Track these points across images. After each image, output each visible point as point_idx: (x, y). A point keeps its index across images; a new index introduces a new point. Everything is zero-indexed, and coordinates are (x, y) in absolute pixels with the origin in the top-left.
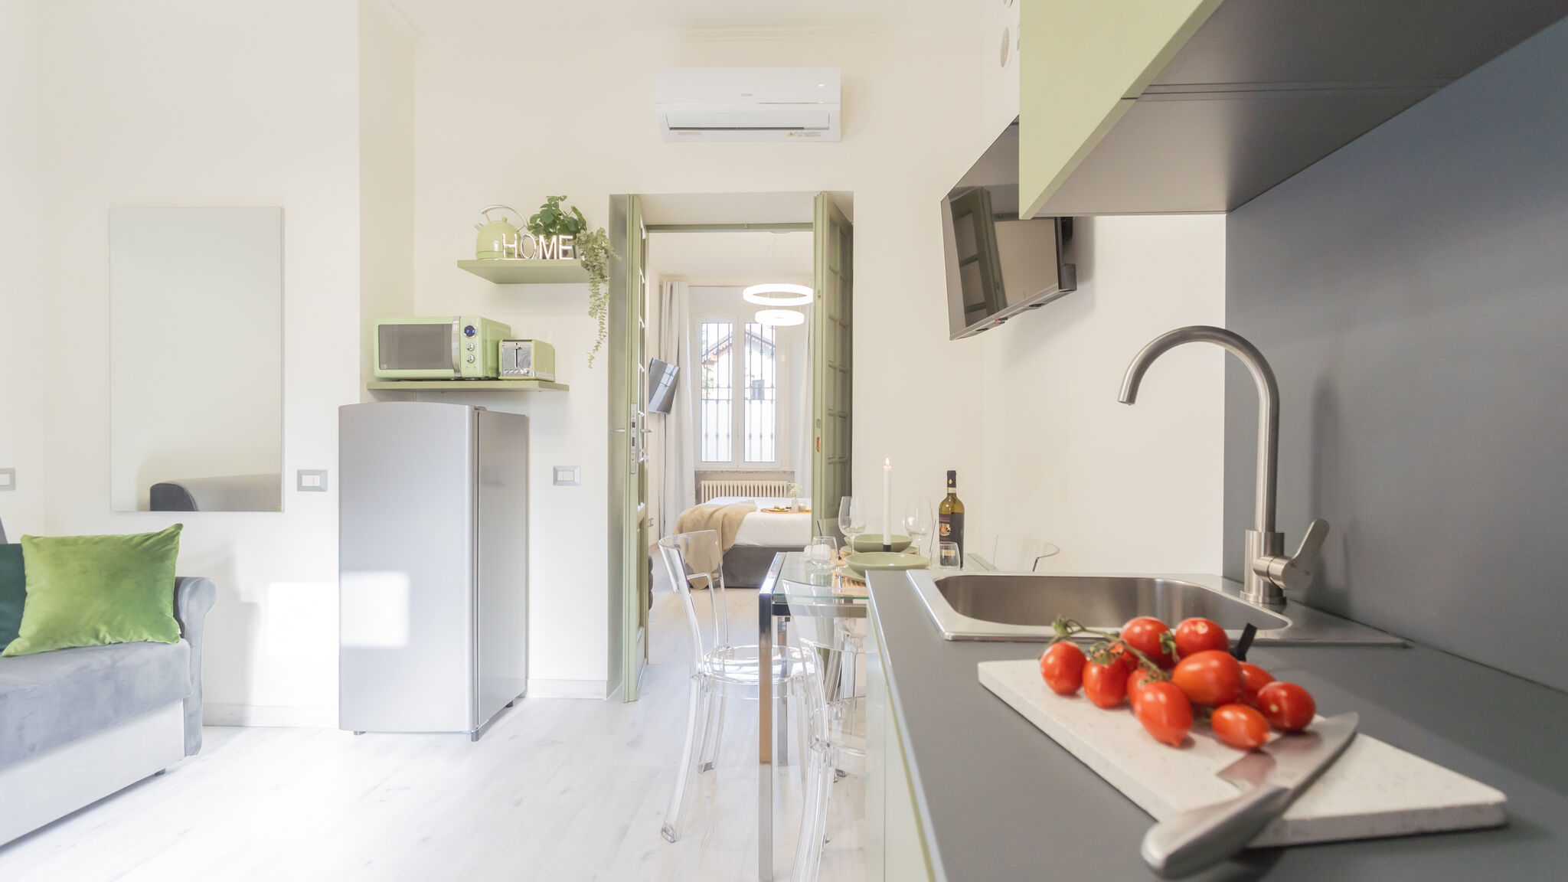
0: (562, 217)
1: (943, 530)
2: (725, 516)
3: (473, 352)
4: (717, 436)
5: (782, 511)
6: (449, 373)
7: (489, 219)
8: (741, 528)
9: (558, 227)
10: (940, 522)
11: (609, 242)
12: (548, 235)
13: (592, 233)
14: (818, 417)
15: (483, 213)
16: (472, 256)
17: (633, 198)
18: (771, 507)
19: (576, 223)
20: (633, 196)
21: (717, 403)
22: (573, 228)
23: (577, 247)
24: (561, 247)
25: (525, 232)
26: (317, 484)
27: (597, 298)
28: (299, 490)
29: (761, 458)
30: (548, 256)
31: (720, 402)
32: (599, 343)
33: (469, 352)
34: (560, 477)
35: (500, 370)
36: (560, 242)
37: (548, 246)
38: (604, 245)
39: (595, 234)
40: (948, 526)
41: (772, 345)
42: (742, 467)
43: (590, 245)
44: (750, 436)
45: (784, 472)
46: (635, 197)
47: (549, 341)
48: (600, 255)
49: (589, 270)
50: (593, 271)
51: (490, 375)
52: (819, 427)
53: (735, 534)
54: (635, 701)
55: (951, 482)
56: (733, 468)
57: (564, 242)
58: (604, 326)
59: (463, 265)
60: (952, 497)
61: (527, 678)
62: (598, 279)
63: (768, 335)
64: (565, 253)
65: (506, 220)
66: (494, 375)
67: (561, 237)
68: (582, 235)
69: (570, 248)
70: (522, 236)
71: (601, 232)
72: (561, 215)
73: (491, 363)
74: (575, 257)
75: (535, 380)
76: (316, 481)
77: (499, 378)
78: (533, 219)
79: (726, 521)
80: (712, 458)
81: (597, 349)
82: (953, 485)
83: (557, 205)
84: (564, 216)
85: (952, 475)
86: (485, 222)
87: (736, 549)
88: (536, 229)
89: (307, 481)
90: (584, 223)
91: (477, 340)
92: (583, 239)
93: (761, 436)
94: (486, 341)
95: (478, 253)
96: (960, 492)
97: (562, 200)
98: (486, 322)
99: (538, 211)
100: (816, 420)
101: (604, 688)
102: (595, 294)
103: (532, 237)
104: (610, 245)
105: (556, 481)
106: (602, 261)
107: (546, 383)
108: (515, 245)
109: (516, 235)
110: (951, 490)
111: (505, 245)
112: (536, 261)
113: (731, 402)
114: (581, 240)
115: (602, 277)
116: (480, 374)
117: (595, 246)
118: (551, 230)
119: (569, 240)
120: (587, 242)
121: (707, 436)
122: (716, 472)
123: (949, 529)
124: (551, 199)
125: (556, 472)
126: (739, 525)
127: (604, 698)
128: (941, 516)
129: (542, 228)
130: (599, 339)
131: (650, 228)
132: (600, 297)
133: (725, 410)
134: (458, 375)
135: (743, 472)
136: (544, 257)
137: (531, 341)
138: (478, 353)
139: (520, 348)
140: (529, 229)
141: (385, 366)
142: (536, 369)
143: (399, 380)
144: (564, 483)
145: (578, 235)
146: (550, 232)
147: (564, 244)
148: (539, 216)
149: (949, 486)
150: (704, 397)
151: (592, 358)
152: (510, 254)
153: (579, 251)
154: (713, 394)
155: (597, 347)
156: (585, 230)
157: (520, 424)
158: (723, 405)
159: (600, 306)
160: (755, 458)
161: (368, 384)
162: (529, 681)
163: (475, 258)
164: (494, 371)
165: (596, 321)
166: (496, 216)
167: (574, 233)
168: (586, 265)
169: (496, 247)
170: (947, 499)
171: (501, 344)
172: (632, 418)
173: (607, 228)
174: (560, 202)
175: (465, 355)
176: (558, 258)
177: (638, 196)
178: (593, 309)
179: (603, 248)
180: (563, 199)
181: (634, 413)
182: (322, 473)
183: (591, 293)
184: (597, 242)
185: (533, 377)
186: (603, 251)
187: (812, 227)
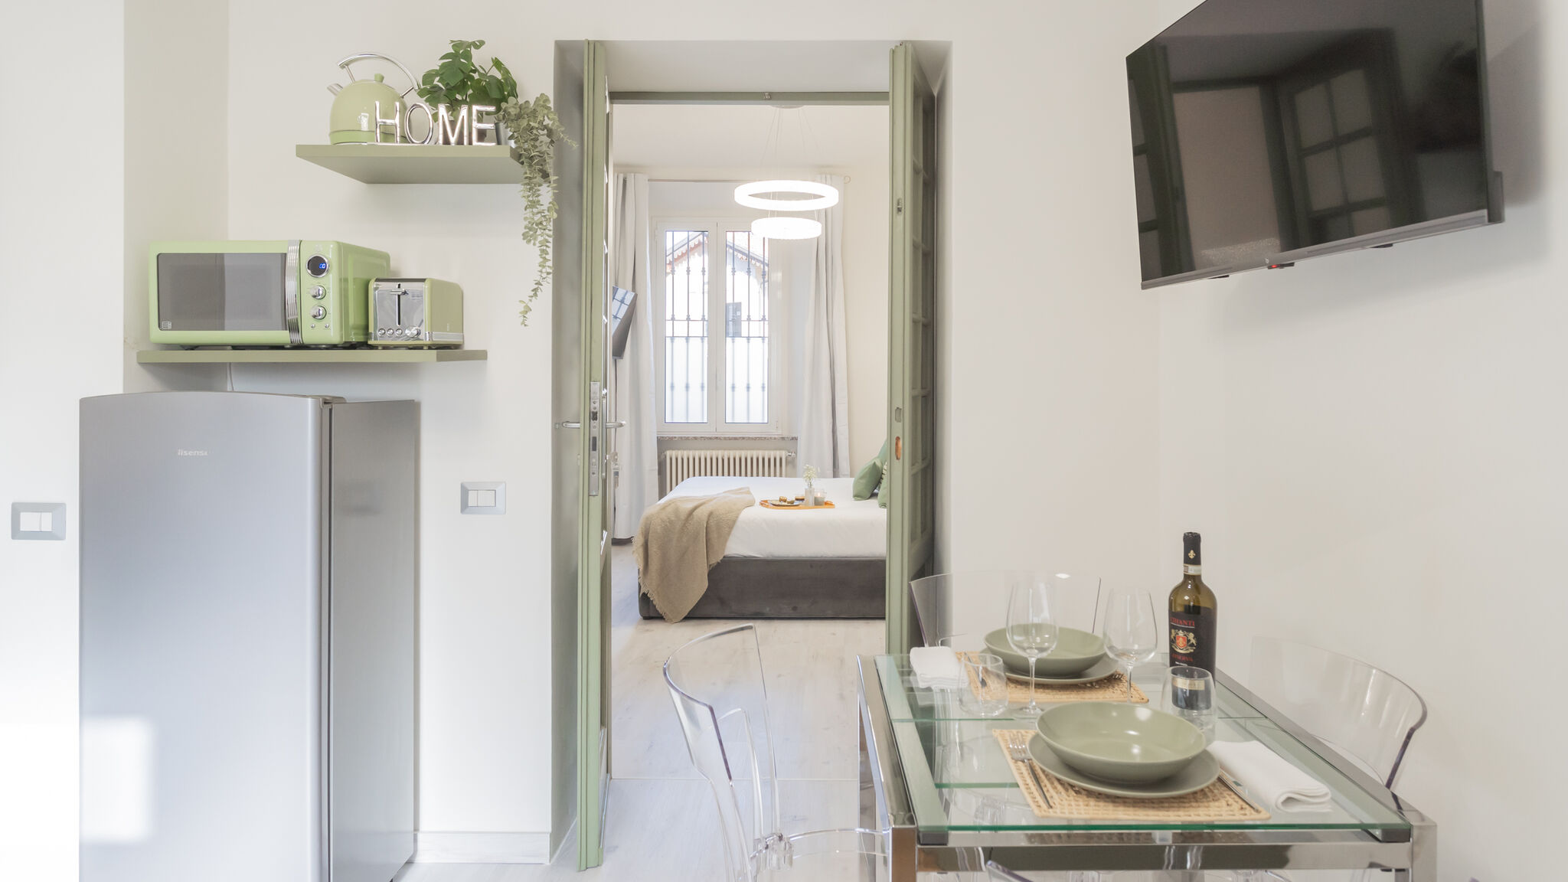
0: (476, 76)
1: (1181, 642)
2: (711, 514)
3: (322, 302)
4: (687, 387)
5: (791, 505)
6: (283, 336)
7: (352, 77)
8: (734, 532)
9: (470, 92)
10: (1172, 627)
11: (556, 117)
12: (453, 106)
13: (527, 102)
14: (898, 403)
15: (342, 66)
16: (322, 138)
17: (594, 46)
18: (774, 497)
19: (500, 86)
20: (595, 43)
21: (687, 342)
22: (495, 94)
23: (502, 126)
24: (476, 125)
25: (413, 98)
26: (47, 527)
27: (535, 210)
28: (14, 537)
29: (748, 418)
30: (453, 140)
31: (691, 340)
32: (538, 283)
33: (314, 302)
34: (472, 501)
35: (371, 330)
36: (474, 117)
37: (453, 123)
38: (547, 122)
39: (532, 103)
40: (1191, 636)
41: (763, 263)
42: (724, 432)
43: (524, 123)
44: (733, 388)
45: (783, 438)
46: (598, 45)
47: (452, 277)
48: (541, 138)
49: (522, 163)
50: (530, 166)
51: (354, 339)
52: (898, 421)
53: (726, 540)
54: (598, 865)
55: (1192, 555)
56: (709, 432)
57: (481, 117)
58: (547, 257)
59: (307, 153)
60: (1194, 582)
61: (416, 829)
62: (539, 179)
63: (757, 250)
64: (482, 135)
65: (382, 78)
66: (361, 338)
67: (475, 108)
68: (510, 106)
69: (488, 126)
70: (409, 105)
71: (542, 100)
72: (475, 71)
73: (354, 318)
74: (499, 143)
75: (430, 348)
76: (46, 522)
77: (370, 342)
78: (428, 77)
79: (712, 523)
80: (679, 418)
81: (536, 295)
82: (1196, 561)
83: (468, 56)
84: (480, 74)
85: (1192, 542)
86: (346, 81)
87: (728, 562)
88: (432, 95)
89: (29, 521)
90: (514, 86)
91: (329, 281)
92: (513, 111)
93: (748, 388)
94: (346, 280)
95: (333, 133)
96: (1209, 573)
97: (477, 47)
98: (344, 250)
99: (436, 64)
100: (894, 408)
101: (545, 843)
102: (533, 204)
103: (426, 107)
104: (557, 123)
105: (465, 506)
106: (544, 148)
107: (447, 349)
108: (397, 121)
109: (398, 104)
110: (1192, 570)
111: (379, 120)
112: (434, 148)
113: (706, 339)
114: (509, 114)
115: (545, 175)
116: (334, 336)
117: (532, 124)
118: (459, 97)
119: (488, 113)
120: (519, 117)
121: (672, 387)
122: (687, 438)
123: (1193, 641)
124: (457, 45)
125: (465, 491)
126: (731, 528)
127: (546, 861)
128: (1173, 615)
129: (443, 93)
130: (538, 278)
131: (616, 96)
132: (541, 208)
133: (698, 351)
134: (296, 338)
135: (725, 438)
136: (446, 142)
137: (423, 280)
138: (332, 303)
139: (405, 293)
140: (421, 93)
141: (169, 325)
142: (432, 328)
143: (193, 347)
144: (478, 510)
145: (504, 105)
146: (456, 100)
147: (480, 120)
148: (435, 73)
149: (1188, 561)
150: (669, 333)
151: (527, 310)
152: (388, 135)
153: (506, 132)
154: (681, 329)
155: (535, 290)
156: (516, 96)
157: (406, 414)
158: (695, 343)
159: (541, 223)
160: (741, 418)
161: (139, 354)
162: (420, 836)
163: (329, 143)
164: (361, 332)
165: (533, 251)
166: (364, 71)
167: (498, 102)
168: (517, 156)
169: (365, 125)
170: (1184, 583)
171: (372, 285)
172: (593, 405)
173: (550, 94)
174: (473, 51)
175: (309, 307)
176: (470, 143)
177: (602, 43)
178: (530, 229)
179: (546, 127)
180: (479, 45)
181: (596, 396)
182: (55, 508)
183: (525, 203)
184: (536, 117)
185: (427, 341)
186: (545, 132)
187: (888, 99)
